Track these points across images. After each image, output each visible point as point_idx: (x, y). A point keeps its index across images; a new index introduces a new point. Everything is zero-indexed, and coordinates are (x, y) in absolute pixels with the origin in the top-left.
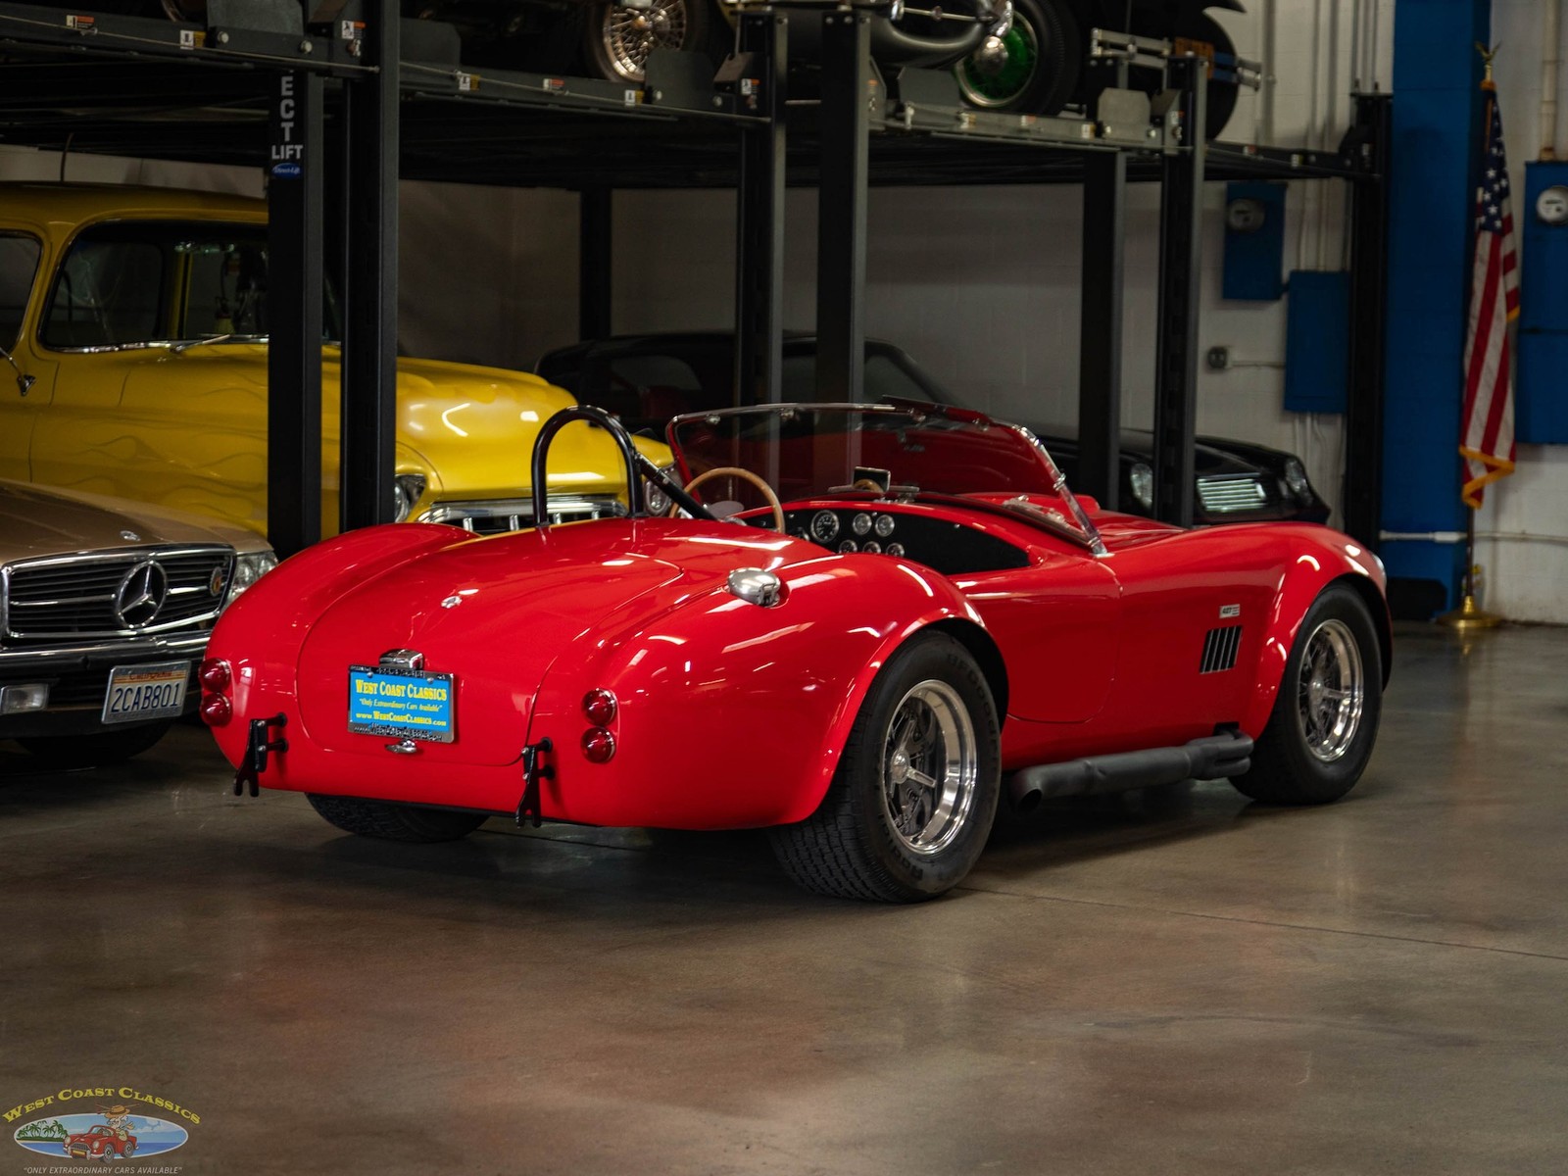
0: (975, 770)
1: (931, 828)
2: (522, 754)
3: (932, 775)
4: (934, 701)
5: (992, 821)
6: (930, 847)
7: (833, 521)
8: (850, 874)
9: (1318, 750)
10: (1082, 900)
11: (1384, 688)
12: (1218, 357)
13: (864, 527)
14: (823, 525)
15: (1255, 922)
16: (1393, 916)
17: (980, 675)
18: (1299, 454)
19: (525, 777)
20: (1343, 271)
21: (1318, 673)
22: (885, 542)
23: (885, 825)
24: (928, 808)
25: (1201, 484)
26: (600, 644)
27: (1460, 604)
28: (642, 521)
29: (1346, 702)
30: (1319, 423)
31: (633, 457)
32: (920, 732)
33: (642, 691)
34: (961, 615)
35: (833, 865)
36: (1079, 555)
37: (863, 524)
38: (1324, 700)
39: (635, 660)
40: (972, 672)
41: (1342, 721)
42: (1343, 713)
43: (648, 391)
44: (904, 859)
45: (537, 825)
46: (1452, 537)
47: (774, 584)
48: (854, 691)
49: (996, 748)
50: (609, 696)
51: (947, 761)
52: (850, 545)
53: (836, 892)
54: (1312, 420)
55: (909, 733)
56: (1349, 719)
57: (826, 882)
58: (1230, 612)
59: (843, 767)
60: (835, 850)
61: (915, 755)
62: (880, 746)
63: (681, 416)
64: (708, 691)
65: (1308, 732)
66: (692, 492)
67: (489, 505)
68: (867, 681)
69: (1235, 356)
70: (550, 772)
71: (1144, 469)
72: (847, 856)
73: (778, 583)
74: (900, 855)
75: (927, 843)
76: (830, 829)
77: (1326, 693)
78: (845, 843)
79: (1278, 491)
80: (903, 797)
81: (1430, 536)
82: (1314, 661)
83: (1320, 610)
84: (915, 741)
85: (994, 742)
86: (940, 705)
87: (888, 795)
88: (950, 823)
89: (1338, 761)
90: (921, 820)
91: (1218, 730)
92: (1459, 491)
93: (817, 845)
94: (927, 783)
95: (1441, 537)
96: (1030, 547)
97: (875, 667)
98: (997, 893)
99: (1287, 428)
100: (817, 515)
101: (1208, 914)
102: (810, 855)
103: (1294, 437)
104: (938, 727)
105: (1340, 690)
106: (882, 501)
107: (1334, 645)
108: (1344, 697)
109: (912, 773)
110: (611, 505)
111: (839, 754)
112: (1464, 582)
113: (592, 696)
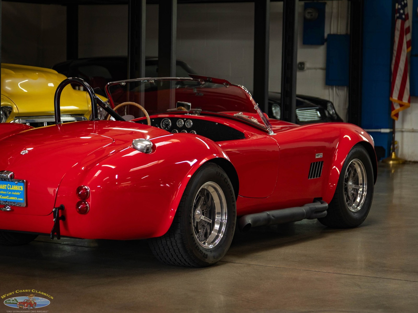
0: (227, 216)
1: (211, 238)
2: (53, 211)
3: (210, 218)
4: (211, 190)
5: (233, 236)
6: (210, 246)
7: (169, 122)
8: (180, 256)
9: (351, 208)
10: (268, 265)
11: (374, 185)
12: (301, 66)
13: (181, 124)
14: (165, 124)
15: (335, 273)
16: (387, 270)
17: (229, 180)
18: (331, 100)
19: (54, 220)
20: (347, 34)
21: (350, 179)
22: (189, 130)
23: (193, 237)
24: (209, 231)
25: (297, 112)
26: (83, 168)
27: (391, 155)
28: (97, 122)
29: (361, 190)
30: (338, 89)
31: (94, 97)
32: (206, 202)
33: (100, 186)
34: (221, 156)
35: (173, 253)
36: (263, 134)
37: (181, 123)
38: (353, 189)
39: (96, 175)
40: (225, 178)
41: (359, 197)
42: (360, 194)
43: (93, 78)
44: (201, 250)
45: (59, 238)
46: (387, 131)
47: (150, 145)
48: (181, 187)
49: (234, 208)
50: (87, 188)
51: (216, 213)
52: (176, 131)
53: (174, 263)
54: (336, 88)
55: (201, 202)
56: (362, 196)
57: (170, 260)
58: (319, 156)
59: (177, 216)
60: (174, 247)
61: (204, 210)
62: (191, 207)
63: (111, 82)
64: (124, 186)
65: (347, 201)
66: (115, 110)
67: (35, 118)
68: (186, 182)
69: (307, 65)
70: (63, 218)
71: (276, 106)
72: (179, 249)
73: (152, 144)
74: (199, 249)
75: (209, 244)
76: (172, 239)
77: (354, 186)
78: (178, 244)
79: (325, 114)
80: (199, 227)
81: (379, 130)
82: (349, 174)
83: (352, 155)
84: (204, 205)
85: (234, 205)
86: (213, 192)
87: (194, 225)
88: (217, 236)
89: (358, 212)
90: (206, 236)
91: (315, 200)
92: (390, 114)
93: (167, 245)
94: (208, 221)
95: (383, 131)
96: (245, 131)
97: (189, 177)
98: (235, 263)
99: (327, 92)
100: (163, 120)
101: (316, 270)
102: (164, 249)
103: (329, 95)
104: (212, 199)
105: (358, 185)
106: (188, 114)
107: (356, 169)
108: (360, 188)
109: (203, 217)
110: (82, 118)
111: (176, 210)
112: (392, 147)
113: (80, 188)
